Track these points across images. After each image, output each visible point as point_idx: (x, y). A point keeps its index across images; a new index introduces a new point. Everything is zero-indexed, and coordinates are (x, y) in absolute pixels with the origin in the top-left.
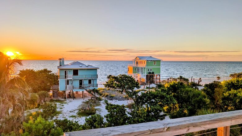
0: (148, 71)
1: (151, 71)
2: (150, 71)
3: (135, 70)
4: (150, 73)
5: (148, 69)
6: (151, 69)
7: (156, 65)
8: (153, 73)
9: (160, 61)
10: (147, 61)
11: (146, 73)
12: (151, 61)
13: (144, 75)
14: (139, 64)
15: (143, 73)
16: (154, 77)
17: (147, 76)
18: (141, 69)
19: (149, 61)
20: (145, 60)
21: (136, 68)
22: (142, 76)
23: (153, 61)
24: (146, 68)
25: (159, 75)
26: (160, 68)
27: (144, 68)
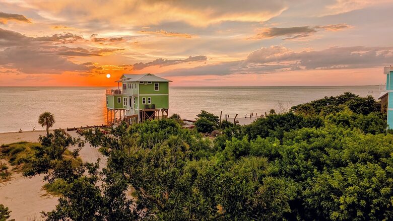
0: (144, 102)
1: (149, 102)
2: (147, 103)
3: (119, 102)
4: (147, 107)
5: (144, 99)
6: (149, 99)
7: (158, 90)
8: (153, 106)
9: (167, 82)
10: (141, 82)
11: (138, 107)
12: (149, 82)
13: (135, 111)
14: (128, 89)
15: (133, 108)
16: (156, 114)
17: (141, 112)
18: (130, 99)
19: (146, 84)
20: (137, 82)
21: (122, 98)
22: (132, 113)
23: (153, 82)
24: (138, 96)
25: (167, 111)
26: (168, 96)
27: (136, 98)
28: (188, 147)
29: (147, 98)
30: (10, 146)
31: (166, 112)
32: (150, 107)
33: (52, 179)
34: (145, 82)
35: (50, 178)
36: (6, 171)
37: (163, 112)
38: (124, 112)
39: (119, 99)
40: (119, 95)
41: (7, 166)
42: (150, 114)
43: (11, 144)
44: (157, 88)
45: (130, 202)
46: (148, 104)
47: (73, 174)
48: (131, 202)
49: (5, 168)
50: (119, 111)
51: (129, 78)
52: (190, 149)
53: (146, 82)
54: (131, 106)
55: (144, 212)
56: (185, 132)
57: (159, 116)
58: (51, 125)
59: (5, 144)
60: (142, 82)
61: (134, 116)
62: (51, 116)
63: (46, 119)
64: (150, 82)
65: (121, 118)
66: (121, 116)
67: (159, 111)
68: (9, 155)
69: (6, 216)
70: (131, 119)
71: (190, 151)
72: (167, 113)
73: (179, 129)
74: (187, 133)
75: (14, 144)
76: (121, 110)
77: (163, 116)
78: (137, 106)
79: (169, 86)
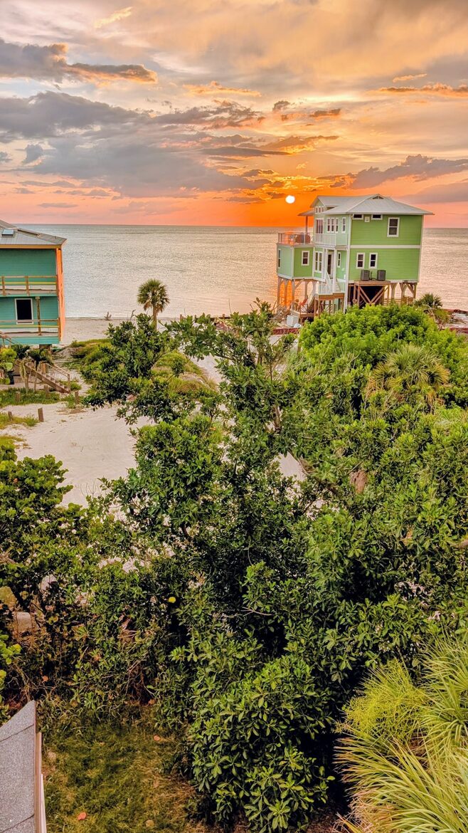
0: (360, 264)
1: (373, 264)
2: (366, 266)
3: (305, 261)
4: (366, 275)
5: (360, 257)
6: (373, 257)
7: (397, 236)
8: (382, 275)
9: (420, 216)
10: (356, 216)
11: (346, 276)
12: (375, 216)
13: (338, 284)
14: (326, 232)
15: (334, 276)
16: (386, 293)
17: (351, 289)
18: (330, 256)
19: (367, 220)
20: (347, 214)
21: (312, 252)
22: (332, 289)
23: (386, 216)
24: (348, 250)
25: (412, 286)
26: (418, 250)
27: (341, 254)
28: (445, 374)
29: (367, 255)
30: (88, 345)
31: (411, 288)
32: (374, 275)
33: (133, 416)
34: (365, 215)
35: (129, 414)
36: (77, 394)
37: (403, 290)
38: (314, 285)
39: (305, 254)
40: (304, 245)
41: (79, 384)
42: (372, 292)
43: (88, 342)
44: (393, 231)
45: (288, 483)
46: (370, 268)
47: (170, 411)
48: (290, 481)
49: (75, 388)
50: (303, 283)
51: (330, 205)
52: (450, 381)
53: (369, 215)
54: (329, 271)
55: (315, 507)
56: (445, 339)
57: (392, 299)
58: (161, 308)
59: (78, 341)
60: (359, 216)
61: (335, 296)
62: (162, 288)
63: (153, 294)
64: (378, 216)
65: (305, 301)
66: (306, 296)
67: (394, 285)
68: (84, 363)
69: (58, 477)
70: (327, 302)
71: (450, 385)
72: (414, 292)
73: (431, 332)
74: (450, 340)
75: (93, 341)
76: (308, 281)
77: (404, 298)
78: (344, 273)
79: (424, 226)
